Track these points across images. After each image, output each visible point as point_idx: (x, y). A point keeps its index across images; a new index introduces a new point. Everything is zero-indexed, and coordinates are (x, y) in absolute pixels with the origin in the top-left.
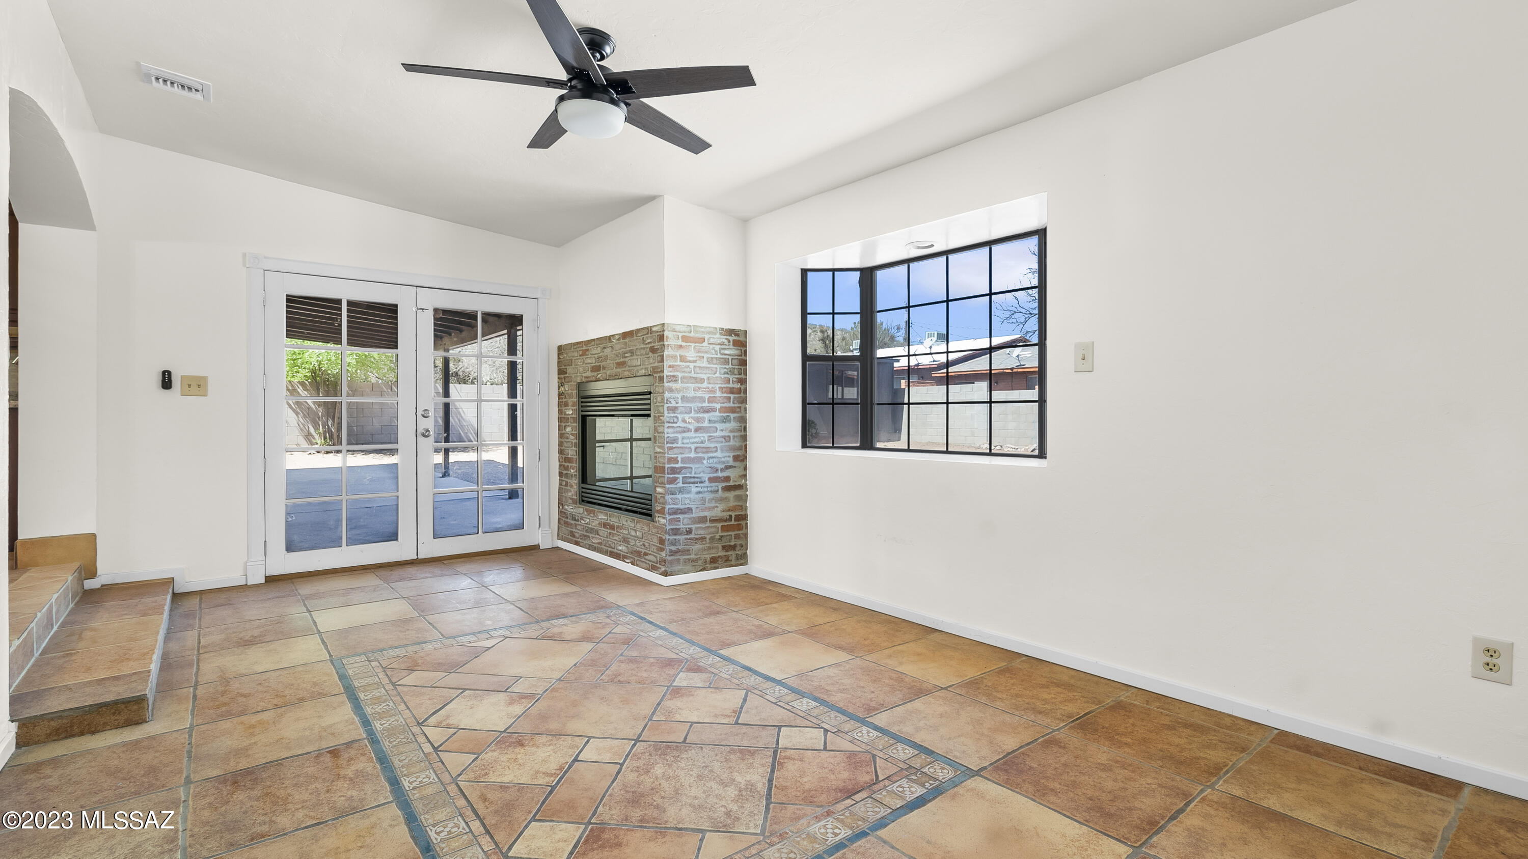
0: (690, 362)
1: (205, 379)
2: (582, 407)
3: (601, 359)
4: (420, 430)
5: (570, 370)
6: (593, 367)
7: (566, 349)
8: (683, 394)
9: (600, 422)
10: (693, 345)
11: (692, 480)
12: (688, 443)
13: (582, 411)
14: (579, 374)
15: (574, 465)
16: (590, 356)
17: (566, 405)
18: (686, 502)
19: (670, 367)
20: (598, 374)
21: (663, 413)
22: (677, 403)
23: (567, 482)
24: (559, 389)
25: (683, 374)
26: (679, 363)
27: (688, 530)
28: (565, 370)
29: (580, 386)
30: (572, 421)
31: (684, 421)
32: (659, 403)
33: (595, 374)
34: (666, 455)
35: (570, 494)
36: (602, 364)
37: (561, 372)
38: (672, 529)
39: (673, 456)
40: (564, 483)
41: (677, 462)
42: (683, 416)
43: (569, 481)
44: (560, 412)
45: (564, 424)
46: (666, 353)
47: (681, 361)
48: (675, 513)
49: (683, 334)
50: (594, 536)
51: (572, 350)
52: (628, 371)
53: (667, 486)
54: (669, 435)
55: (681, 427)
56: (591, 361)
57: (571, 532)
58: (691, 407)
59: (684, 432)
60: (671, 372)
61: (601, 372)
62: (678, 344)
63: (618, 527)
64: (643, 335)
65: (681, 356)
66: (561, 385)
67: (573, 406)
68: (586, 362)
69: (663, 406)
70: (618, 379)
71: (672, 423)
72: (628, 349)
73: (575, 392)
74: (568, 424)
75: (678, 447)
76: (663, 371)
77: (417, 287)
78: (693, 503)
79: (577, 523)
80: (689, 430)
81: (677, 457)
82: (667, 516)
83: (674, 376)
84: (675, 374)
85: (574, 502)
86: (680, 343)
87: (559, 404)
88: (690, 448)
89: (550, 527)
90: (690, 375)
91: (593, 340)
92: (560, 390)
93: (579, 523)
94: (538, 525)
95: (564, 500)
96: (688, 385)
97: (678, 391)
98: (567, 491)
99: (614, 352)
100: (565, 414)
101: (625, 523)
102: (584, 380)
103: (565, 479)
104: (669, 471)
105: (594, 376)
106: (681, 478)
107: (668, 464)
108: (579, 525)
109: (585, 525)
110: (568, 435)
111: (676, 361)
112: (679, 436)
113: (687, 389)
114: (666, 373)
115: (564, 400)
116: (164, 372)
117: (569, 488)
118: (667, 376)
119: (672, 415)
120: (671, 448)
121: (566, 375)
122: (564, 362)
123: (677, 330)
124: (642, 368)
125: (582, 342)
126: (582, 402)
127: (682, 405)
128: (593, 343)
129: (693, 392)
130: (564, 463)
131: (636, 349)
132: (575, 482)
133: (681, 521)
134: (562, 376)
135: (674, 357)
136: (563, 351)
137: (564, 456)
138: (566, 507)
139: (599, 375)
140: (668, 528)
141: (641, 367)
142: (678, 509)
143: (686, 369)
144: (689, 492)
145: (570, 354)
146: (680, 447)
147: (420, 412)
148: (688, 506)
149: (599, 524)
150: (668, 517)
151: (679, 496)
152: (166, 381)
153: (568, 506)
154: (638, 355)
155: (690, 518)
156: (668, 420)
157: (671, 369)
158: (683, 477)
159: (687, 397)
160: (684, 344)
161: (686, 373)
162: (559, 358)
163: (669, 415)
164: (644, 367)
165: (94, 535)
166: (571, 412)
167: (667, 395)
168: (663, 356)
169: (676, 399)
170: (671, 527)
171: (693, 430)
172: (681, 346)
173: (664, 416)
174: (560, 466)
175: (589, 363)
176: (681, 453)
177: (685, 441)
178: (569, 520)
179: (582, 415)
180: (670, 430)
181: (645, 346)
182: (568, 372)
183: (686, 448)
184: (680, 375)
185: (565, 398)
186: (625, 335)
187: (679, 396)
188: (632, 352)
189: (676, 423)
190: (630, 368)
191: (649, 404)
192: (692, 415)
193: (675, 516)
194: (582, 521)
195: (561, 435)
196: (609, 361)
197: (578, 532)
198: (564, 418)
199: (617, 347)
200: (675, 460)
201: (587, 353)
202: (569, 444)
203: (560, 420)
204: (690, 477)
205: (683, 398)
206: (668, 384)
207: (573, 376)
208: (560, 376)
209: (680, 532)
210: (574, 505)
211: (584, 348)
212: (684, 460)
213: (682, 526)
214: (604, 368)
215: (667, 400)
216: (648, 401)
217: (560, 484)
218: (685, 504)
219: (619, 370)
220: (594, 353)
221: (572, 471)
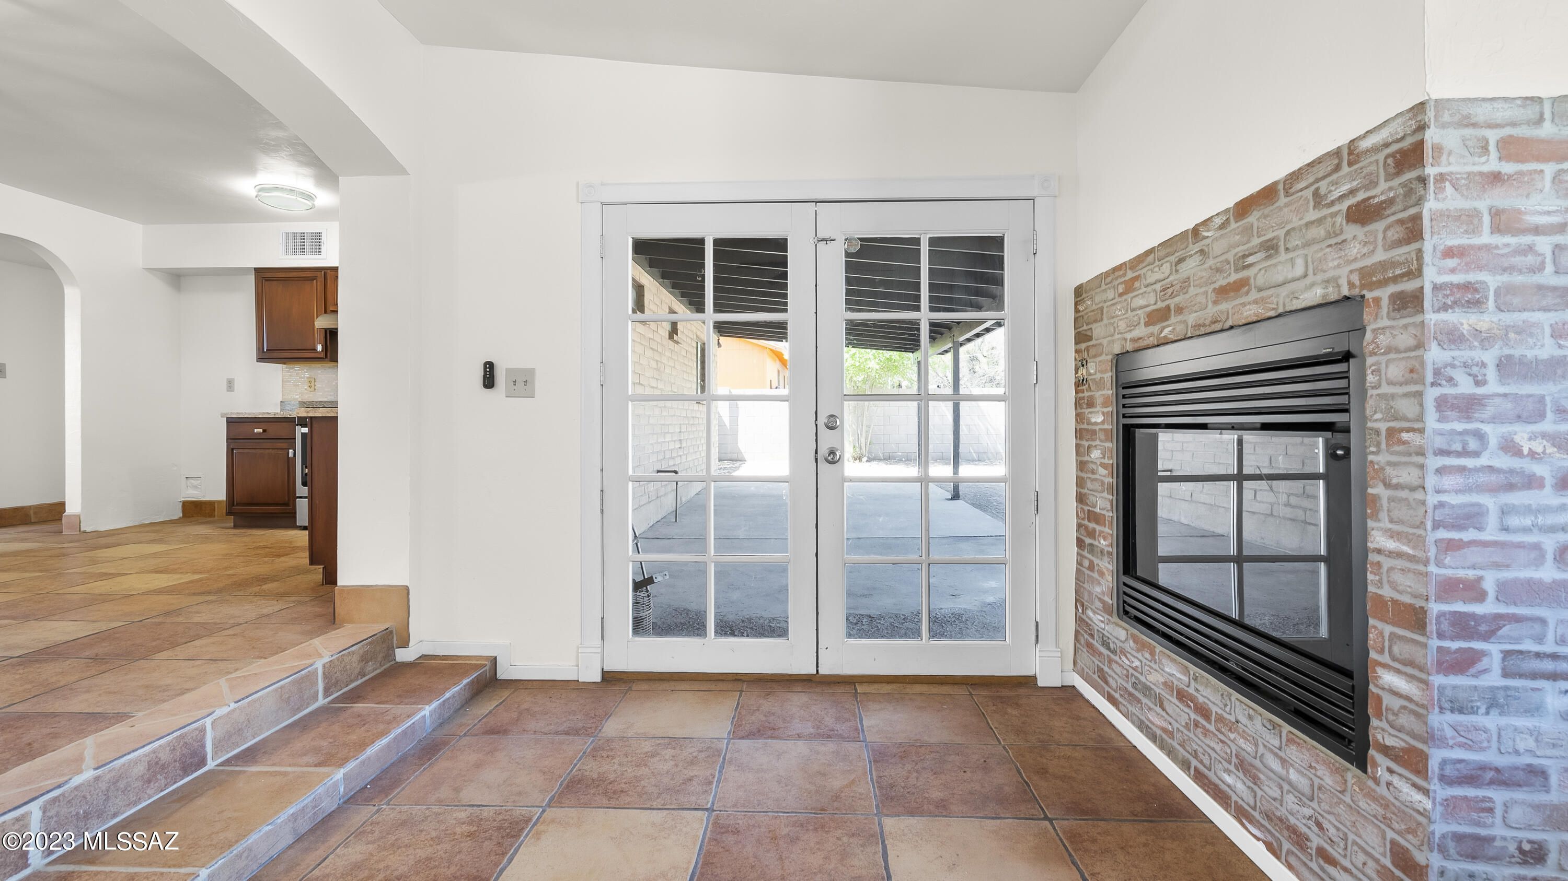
0: (1537, 230)
1: (531, 372)
2: (1124, 406)
3: (1170, 291)
4: (823, 451)
5: (1098, 331)
6: (1149, 315)
7: (1090, 290)
8: (1507, 351)
9: (1165, 438)
10: (1549, 169)
11: (1548, 666)
12: (1526, 530)
13: (1124, 416)
14: (1117, 336)
15: (1107, 530)
16: (1143, 290)
17: (1091, 404)
18: (1521, 746)
19: (1449, 253)
20: (1164, 328)
21: (1420, 418)
22: (1478, 383)
23: (1091, 562)
24: (1076, 372)
25: (1505, 278)
26: (1486, 238)
27: (1527, 847)
28: (1089, 333)
29: (1121, 361)
30: (1103, 437)
31: (1510, 447)
32: (1390, 383)
33: (1155, 329)
34: (1432, 568)
35: (1098, 589)
36: (1172, 303)
37: (1081, 337)
38: (1459, 838)
39: (1461, 573)
40: (1086, 563)
41: (1481, 597)
42: (1505, 429)
43: (1096, 561)
44: (1079, 418)
45: (1086, 444)
46: (1431, 205)
47: (1496, 229)
48: (1470, 779)
49: (1508, 131)
50: (1152, 706)
51: (1104, 287)
52: (1256, 302)
53: (1438, 680)
54: (1444, 498)
55: (1498, 471)
56: (1145, 300)
57: (1101, 670)
58: (1542, 399)
59: (1510, 487)
60: (1453, 271)
61: (1173, 320)
62: (1485, 168)
63: (1220, 719)
64: (1318, 180)
65: (1496, 214)
66: (1082, 363)
67: (1105, 405)
68: (1133, 306)
69: (1419, 394)
70: (1222, 330)
71: (1459, 454)
72: (1256, 241)
73: (1108, 376)
74: (1094, 443)
75: (1485, 544)
76: (1418, 273)
77: (816, 202)
78: (1549, 752)
79: (1112, 656)
80: (1532, 482)
81: (1480, 579)
82: (1435, 786)
83: (1467, 287)
84: (1472, 277)
85: (1107, 609)
86: (1492, 164)
87: (1077, 404)
88: (1537, 547)
89: (1057, 645)
90: (1537, 279)
91: (1151, 251)
92: (1080, 373)
93: (1117, 658)
94: (1034, 637)
95: (1086, 597)
96: (1525, 315)
97: (1485, 339)
98: (1093, 581)
99: (1210, 262)
100: (1089, 423)
101: (1244, 720)
102: (1129, 347)
103: (1090, 556)
104: (1445, 626)
105: (1152, 334)
106: (1497, 658)
107: (1439, 599)
108: (1117, 663)
109: (1131, 671)
110: (1094, 467)
111: (1475, 230)
112: (1489, 502)
113: (1522, 330)
114: (1431, 275)
115: (1086, 394)
116: (486, 364)
117: (1096, 575)
118: (1436, 288)
119: (1459, 426)
120: (1451, 546)
121: (1091, 343)
122: (1086, 317)
123: (1481, 119)
124: (1312, 285)
125: (1125, 263)
126: (1124, 397)
127: (1502, 390)
128: (1152, 256)
129: (1548, 341)
130: (1086, 522)
131: (1288, 233)
132: (1108, 566)
133: (1499, 812)
134: (1083, 346)
135: (1469, 219)
136: (1084, 295)
137: (1086, 508)
138: (1090, 613)
139: (1166, 331)
140: (1440, 828)
141: (1308, 281)
142: (1484, 768)
143: (1518, 260)
144: (1535, 710)
145: (1097, 299)
146: (1495, 544)
147: (822, 420)
148: (1527, 760)
149: (1165, 684)
150: (1442, 792)
151: (1491, 721)
152: (489, 380)
153: (1094, 612)
154: (1296, 248)
155: (1538, 807)
156: (1439, 442)
157: (1451, 263)
158: (1507, 654)
159: (1522, 361)
160: (1508, 168)
161: (1520, 272)
162: (1077, 311)
163: (1447, 426)
164: (1320, 277)
165: (407, 589)
166: (1100, 419)
167: (1435, 355)
168: (1417, 218)
169: (1475, 370)
170: (1455, 828)
171: (1549, 482)
172: (1496, 178)
173: (1421, 431)
174: (1079, 526)
175: (1141, 308)
176: (1497, 566)
177: (1514, 521)
178: (1095, 642)
179: (1124, 426)
180: (1449, 481)
181: (1326, 211)
182: (1095, 335)
183: (1520, 546)
184: (1492, 281)
185: (1089, 389)
186: (1244, 208)
187: (1489, 357)
188: (1270, 248)
189: (1476, 454)
190: (1264, 294)
191: (1345, 392)
192: (1547, 426)
193: (1471, 792)
194: (1123, 658)
195: (1082, 466)
196: (1192, 291)
197: (1116, 679)
198: (1087, 430)
199: (1218, 248)
200: (1474, 591)
201: (1137, 284)
202: (1097, 486)
203: (1079, 434)
204: (1538, 655)
205: (1505, 366)
206: (1443, 316)
207: (1105, 342)
208: (1079, 347)
209: (1491, 852)
210: (1106, 616)
211: (1130, 275)
212: (1506, 591)
213: (1498, 831)
214: (1180, 310)
215: (1437, 372)
216: (1342, 383)
217: (1079, 563)
218: (1517, 752)
219: (1224, 306)
220: (1151, 280)
221: (1102, 542)
